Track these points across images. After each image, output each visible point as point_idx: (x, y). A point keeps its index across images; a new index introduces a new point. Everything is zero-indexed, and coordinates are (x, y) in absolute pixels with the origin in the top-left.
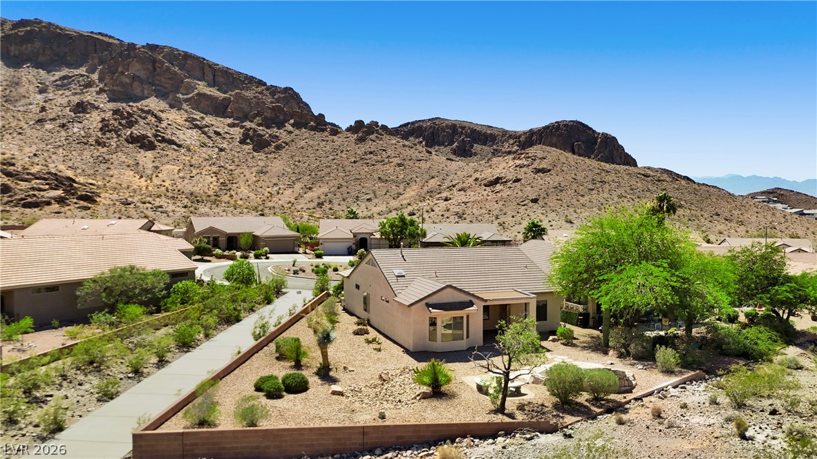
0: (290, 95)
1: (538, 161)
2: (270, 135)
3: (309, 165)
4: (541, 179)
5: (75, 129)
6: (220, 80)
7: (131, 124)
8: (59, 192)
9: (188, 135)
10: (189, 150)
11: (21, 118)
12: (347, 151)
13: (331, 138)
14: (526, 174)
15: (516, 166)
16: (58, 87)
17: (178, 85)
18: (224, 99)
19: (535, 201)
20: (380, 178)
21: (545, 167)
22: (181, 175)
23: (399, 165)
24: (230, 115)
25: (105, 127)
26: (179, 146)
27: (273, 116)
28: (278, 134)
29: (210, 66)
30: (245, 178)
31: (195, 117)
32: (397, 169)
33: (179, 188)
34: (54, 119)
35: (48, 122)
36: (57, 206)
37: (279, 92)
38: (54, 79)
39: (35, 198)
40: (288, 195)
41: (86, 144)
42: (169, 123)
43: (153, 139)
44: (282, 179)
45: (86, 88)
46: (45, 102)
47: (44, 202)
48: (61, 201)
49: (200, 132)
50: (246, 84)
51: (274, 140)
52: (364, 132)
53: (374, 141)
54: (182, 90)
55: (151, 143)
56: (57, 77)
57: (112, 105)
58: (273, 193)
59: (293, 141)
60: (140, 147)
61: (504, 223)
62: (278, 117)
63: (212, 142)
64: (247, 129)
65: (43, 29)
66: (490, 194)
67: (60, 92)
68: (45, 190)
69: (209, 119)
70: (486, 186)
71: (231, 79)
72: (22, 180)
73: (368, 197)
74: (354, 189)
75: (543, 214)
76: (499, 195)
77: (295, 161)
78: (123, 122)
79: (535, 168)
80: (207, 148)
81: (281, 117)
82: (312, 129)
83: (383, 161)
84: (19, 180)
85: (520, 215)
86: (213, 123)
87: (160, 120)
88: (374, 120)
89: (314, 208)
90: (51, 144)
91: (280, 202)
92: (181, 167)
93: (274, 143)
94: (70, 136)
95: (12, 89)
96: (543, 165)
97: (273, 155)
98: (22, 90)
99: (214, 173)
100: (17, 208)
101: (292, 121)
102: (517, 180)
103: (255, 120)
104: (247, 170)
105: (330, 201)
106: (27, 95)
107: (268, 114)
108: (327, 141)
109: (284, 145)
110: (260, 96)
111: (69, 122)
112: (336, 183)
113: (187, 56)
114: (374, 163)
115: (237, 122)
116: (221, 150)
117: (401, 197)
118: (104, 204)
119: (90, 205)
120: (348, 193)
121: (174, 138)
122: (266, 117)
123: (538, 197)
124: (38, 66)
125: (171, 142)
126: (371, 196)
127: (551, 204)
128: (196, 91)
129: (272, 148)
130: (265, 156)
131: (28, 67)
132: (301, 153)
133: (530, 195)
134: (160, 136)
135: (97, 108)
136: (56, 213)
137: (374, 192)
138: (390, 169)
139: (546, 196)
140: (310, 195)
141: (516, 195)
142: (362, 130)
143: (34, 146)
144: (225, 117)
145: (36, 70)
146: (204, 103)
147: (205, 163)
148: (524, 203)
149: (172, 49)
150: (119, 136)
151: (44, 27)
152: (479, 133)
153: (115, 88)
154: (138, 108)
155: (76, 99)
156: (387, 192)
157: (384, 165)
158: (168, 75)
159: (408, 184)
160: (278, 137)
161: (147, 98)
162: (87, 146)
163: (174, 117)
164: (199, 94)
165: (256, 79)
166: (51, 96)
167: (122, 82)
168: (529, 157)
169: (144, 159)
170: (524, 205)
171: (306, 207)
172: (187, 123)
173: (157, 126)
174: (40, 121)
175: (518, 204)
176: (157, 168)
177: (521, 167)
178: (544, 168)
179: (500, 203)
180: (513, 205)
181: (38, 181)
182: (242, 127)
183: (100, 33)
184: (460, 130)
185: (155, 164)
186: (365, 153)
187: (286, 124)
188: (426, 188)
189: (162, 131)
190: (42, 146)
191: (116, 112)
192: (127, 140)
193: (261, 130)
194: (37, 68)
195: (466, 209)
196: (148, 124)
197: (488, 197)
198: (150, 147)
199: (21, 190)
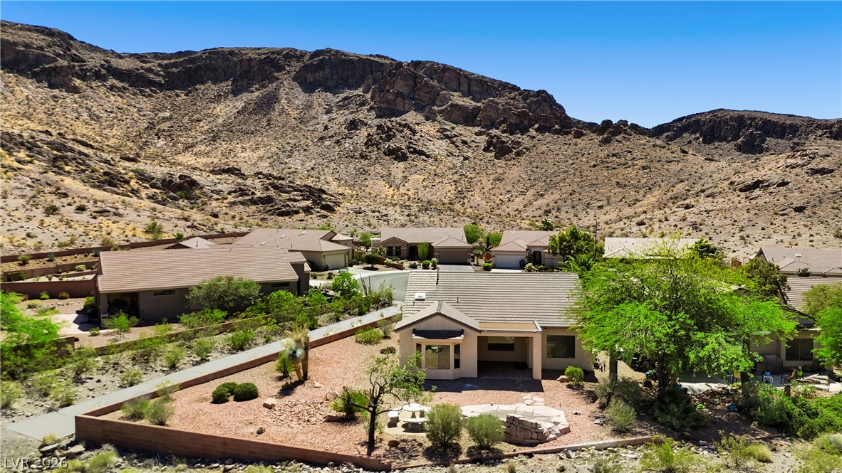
0: (544, 98)
1: (818, 160)
2: (512, 141)
3: (546, 171)
4: (817, 183)
5: (347, 144)
6: (475, 89)
7: (389, 138)
8: (309, 203)
9: (438, 146)
10: (436, 160)
11: (309, 137)
12: (589, 154)
13: (574, 140)
14: (798, 177)
15: (787, 167)
16: (340, 108)
17: (434, 97)
18: (475, 108)
19: (800, 210)
20: (618, 183)
21: (827, 166)
22: (424, 184)
23: (644, 168)
24: (479, 123)
25: (369, 142)
26: (428, 156)
27: (518, 122)
28: (520, 140)
29: (466, 76)
30: (481, 186)
31: (446, 127)
32: (641, 172)
33: (419, 196)
34: (332, 137)
35: (328, 139)
36: (303, 214)
37: (531, 96)
38: (337, 100)
39: (288, 208)
40: (518, 202)
41: (352, 157)
42: (423, 134)
43: (406, 151)
44: (516, 186)
45: (361, 106)
46: (329, 121)
47: (294, 211)
48: (307, 210)
49: (449, 142)
50: (500, 91)
51: (515, 146)
52: (610, 133)
53: (620, 142)
54: (438, 103)
55: (404, 154)
56: (340, 99)
57: (377, 122)
58: (504, 200)
59: (534, 146)
60: (395, 159)
61: (748, 237)
62: (523, 122)
63: (458, 151)
64: (492, 137)
65: (332, 57)
66: (743, 201)
67: (341, 112)
68: (299, 201)
69: (459, 129)
70: (741, 190)
71: (485, 87)
72: (284, 192)
73: (600, 204)
74: (587, 194)
75: (806, 226)
76: (754, 202)
77: (533, 167)
78: (384, 136)
79: (811, 169)
80: (453, 157)
81: (526, 123)
82: (557, 132)
83: (627, 163)
84: (282, 192)
85: (773, 226)
86: (461, 132)
87: (414, 132)
88: (624, 120)
89: (540, 216)
90: (326, 158)
91: (508, 210)
92: (426, 177)
93: (515, 149)
94: (342, 151)
95: (306, 111)
96: (825, 164)
97: (512, 162)
98: (313, 112)
99: (455, 181)
100: (273, 217)
101: (536, 126)
102: (784, 184)
103: (501, 127)
104: (485, 178)
105: (559, 209)
106: (316, 116)
107: (513, 120)
108: (570, 144)
109: (525, 150)
110: (512, 102)
111: (343, 138)
112: (569, 189)
113: (446, 69)
114: (615, 166)
115: (483, 130)
116: (466, 159)
117: (638, 204)
118: (340, 213)
119: (328, 214)
120: (579, 200)
121: (424, 149)
122: (511, 124)
123: (806, 205)
124: (327, 89)
125: (422, 153)
126: (604, 203)
127: (822, 214)
128: (450, 102)
129: (512, 155)
130: (505, 162)
131: (319, 91)
132: (541, 158)
133: (795, 202)
134: (412, 148)
135: (366, 125)
136: (300, 221)
137: (608, 199)
138: (632, 172)
139: (817, 203)
140: (541, 202)
141: (775, 202)
142: (610, 131)
143: (314, 161)
144: (474, 126)
145: (325, 94)
146: (456, 113)
147: (448, 172)
148: (784, 212)
149: (433, 63)
150: (379, 149)
151: (333, 55)
152: (775, 124)
153: (382, 105)
154: (397, 123)
155: (351, 117)
156: (623, 198)
157: (626, 168)
158: (427, 89)
159: (650, 189)
160: (520, 143)
161: (407, 112)
162: (353, 160)
163: (429, 128)
164: (452, 105)
165: (510, 84)
166: (334, 115)
167: (387, 100)
168: (806, 155)
169: (396, 170)
170: (783, 215)
171: (532, 215)
172: (439, 134)
173: (411, 139)
174: (322, 139)
175: (776, 214)
176: (406, 177)
177: (793, 168)
178: (824, 169)
179: (753, 212)
180: (768, 215)
181: (295, 193)
182: (488, 135)
183: (377, 55)
184: (748, 122)
185: (404, 175)
186: (608, 155)
187: (530, 129)
188: (670, 194)
189: (415, 142)
190: (320, 160)
191: (379, 127)
192: (384, 153)
193: (505, 137)
194: (326, 92)
195: (707, 219)
196: (404, 137)
197: (739, 205)
198: (403, 158)
199: (281, 200)
